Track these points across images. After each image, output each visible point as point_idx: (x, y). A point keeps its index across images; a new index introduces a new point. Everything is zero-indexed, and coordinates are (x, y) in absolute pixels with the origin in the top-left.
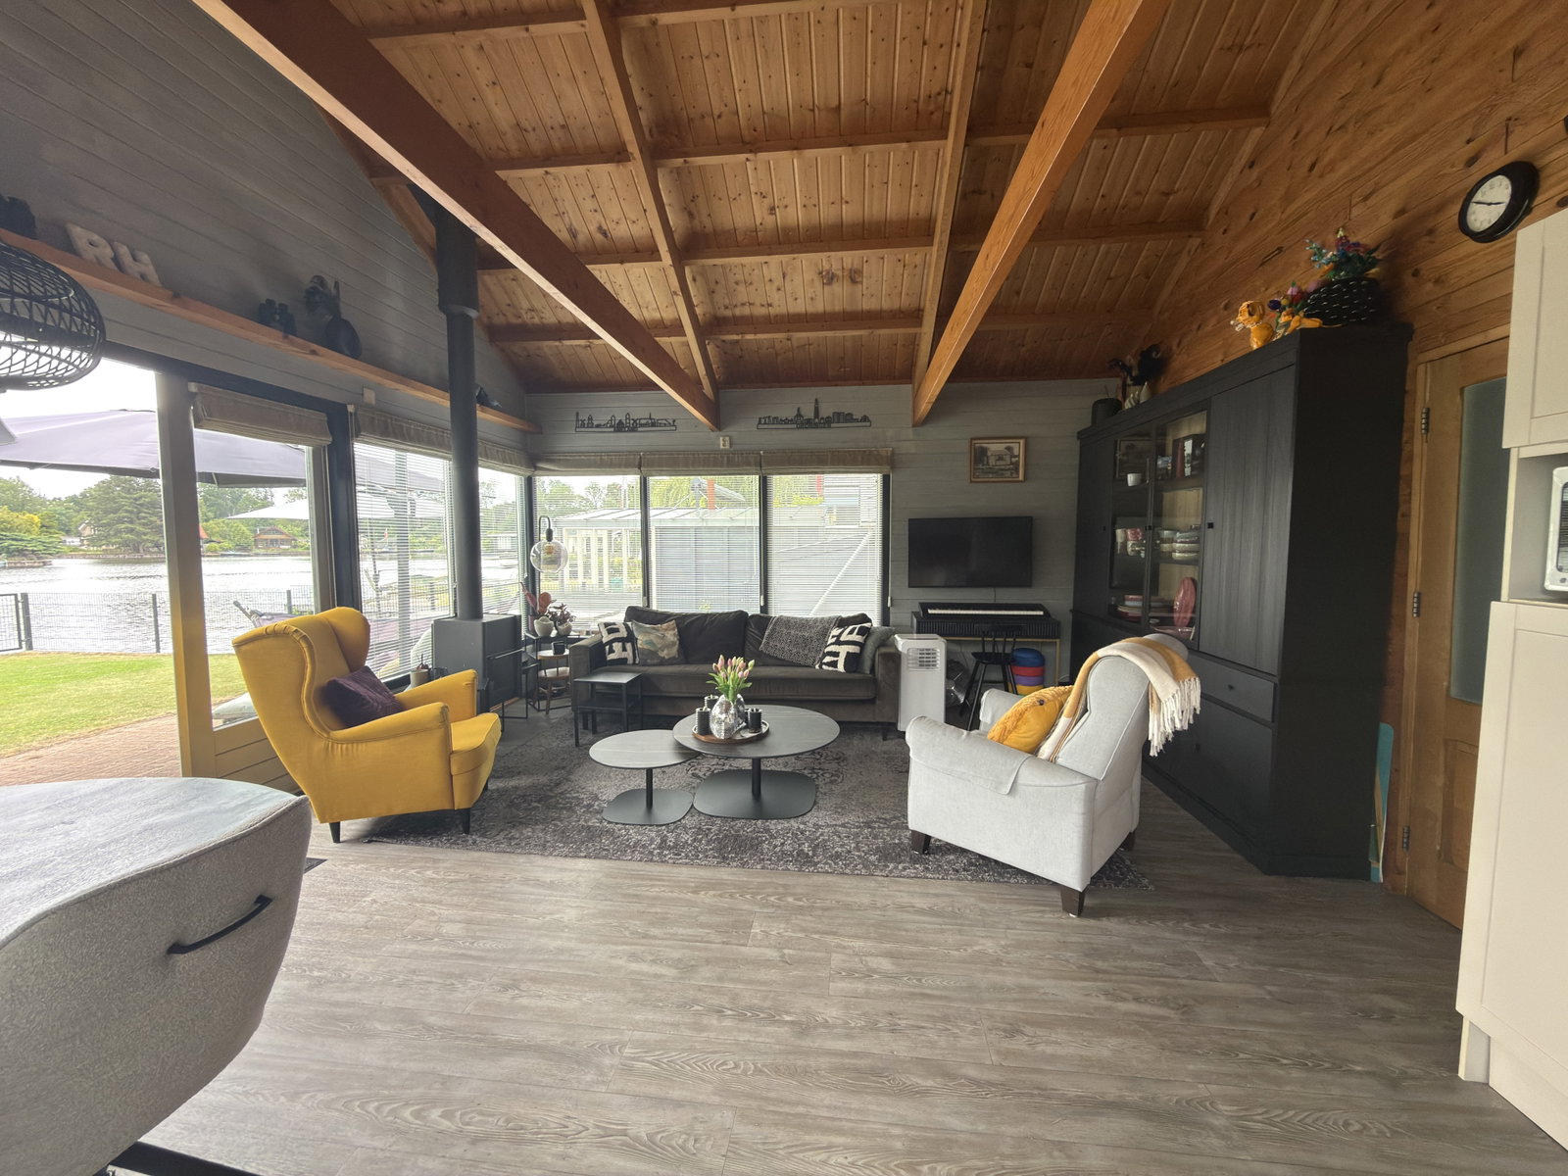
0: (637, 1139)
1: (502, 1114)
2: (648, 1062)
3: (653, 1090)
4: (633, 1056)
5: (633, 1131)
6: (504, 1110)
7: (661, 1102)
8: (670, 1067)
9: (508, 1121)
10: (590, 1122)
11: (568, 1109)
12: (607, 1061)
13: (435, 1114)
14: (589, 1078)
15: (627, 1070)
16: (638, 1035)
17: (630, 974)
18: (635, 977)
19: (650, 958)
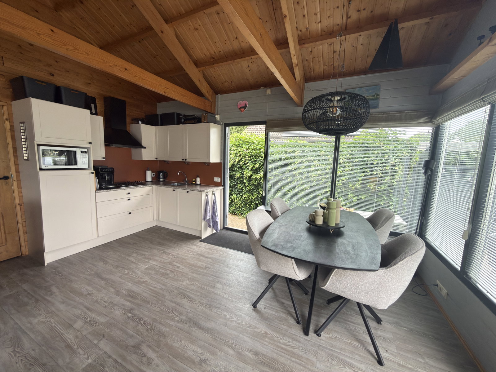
0: (187, 298)
1: (213, 312)
2: (174, 314)
3: (178, 307)
4: (177, 317)
5: (187, 300)
7: (178, 304)
8: (170, 311)
9: (212, 310)
10: (194, 305)
11: (198, 309)
12: (184, 318)
14: (191, 315)
15: (181, 314)
16: (172, 323)
17: (157, 352)
18: (157, 349)
19: (144, 359)
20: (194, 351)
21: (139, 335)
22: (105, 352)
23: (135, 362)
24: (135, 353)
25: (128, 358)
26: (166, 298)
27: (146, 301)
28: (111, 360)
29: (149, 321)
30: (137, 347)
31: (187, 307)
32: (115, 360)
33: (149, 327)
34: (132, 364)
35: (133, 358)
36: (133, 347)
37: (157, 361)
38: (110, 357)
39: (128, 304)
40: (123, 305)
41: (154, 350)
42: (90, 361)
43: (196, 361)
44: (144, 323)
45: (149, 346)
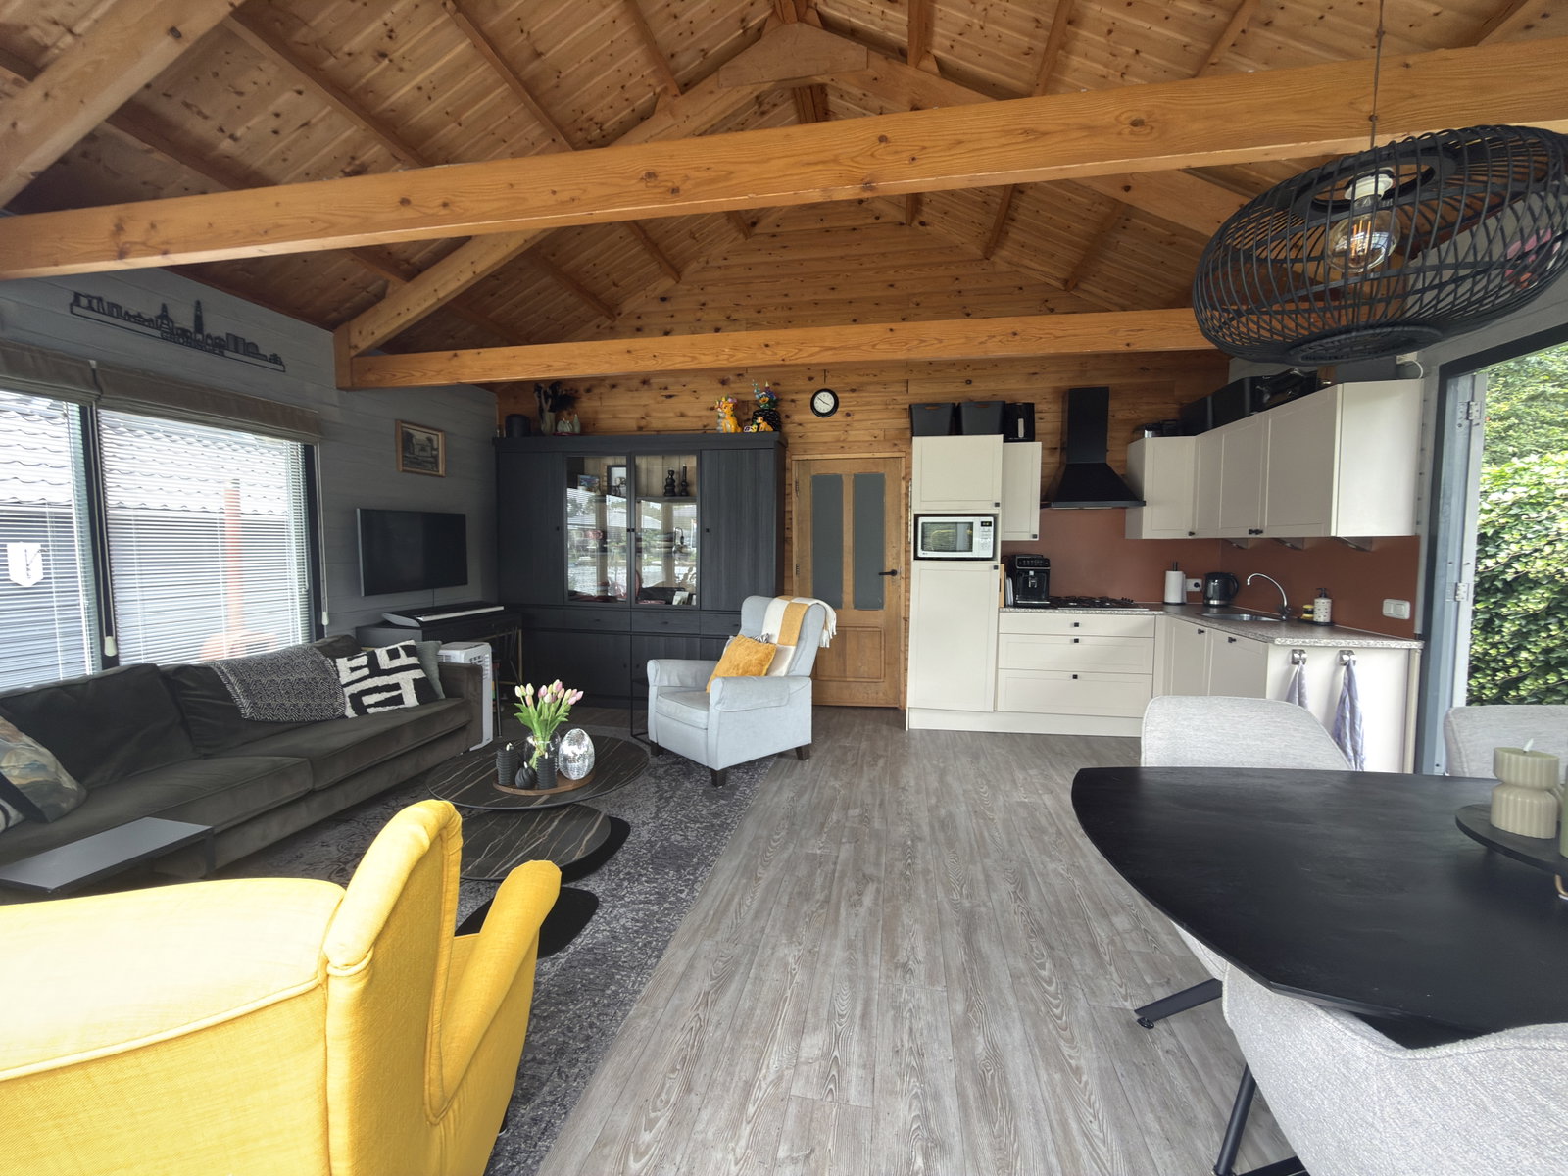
1: (1027, 942)
2: (962, 888)
4: (959, 895)
5: (1014, 889)
6: (1024, 941)
8: (962, 880)
9: (1031, 937)
12: (968, 904)
13: (1045, 973)
14: (984, 910)
16: (940, 894)
17: (876, 904)
18: (881, 902)
19: (856, 897)
20: (913, 948)
21: (886, 870)
22: (837, 857)
23: (844, 890)
24: (858, 883)
25: (846, 880)
26: (985, 861)
27: (950, 843)
28: (832, 867)
29: (920, 866)
30: (868, 879)
31: (994, 896)
32: (834, 871)
33: (908, 873)
34: (841, 889)
35: (850, 885)
36: (864, 876)
37: (863, 911)
38: (835, 864)
39: (926, 829)
40: (919, 826)
41: (876, 899)
42: (819, 851)
43: (899, 958)
44: (910, 865)
45: (878, 891)
